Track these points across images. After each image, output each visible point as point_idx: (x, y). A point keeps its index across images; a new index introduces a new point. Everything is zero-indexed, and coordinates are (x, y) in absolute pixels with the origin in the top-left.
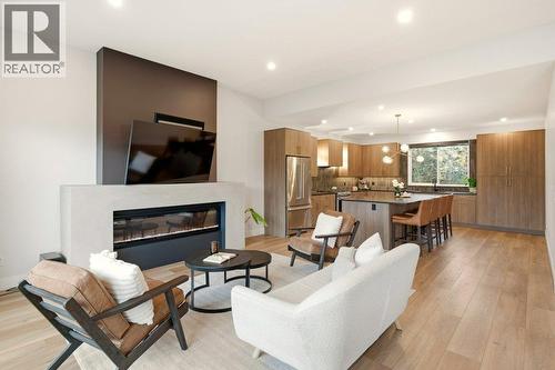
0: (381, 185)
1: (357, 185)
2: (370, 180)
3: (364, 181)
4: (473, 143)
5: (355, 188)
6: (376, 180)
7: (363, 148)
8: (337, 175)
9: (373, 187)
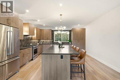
0: (46, 42)
1: (38, 42)
2: (43, 41)
3: (41, 41)
4: (70, 31)
5: (38, 44)
6: (44, 41)
7: (41, 30)
8: (32, 39)
9: (44, 43)
